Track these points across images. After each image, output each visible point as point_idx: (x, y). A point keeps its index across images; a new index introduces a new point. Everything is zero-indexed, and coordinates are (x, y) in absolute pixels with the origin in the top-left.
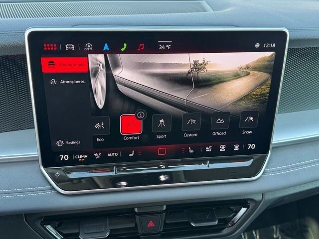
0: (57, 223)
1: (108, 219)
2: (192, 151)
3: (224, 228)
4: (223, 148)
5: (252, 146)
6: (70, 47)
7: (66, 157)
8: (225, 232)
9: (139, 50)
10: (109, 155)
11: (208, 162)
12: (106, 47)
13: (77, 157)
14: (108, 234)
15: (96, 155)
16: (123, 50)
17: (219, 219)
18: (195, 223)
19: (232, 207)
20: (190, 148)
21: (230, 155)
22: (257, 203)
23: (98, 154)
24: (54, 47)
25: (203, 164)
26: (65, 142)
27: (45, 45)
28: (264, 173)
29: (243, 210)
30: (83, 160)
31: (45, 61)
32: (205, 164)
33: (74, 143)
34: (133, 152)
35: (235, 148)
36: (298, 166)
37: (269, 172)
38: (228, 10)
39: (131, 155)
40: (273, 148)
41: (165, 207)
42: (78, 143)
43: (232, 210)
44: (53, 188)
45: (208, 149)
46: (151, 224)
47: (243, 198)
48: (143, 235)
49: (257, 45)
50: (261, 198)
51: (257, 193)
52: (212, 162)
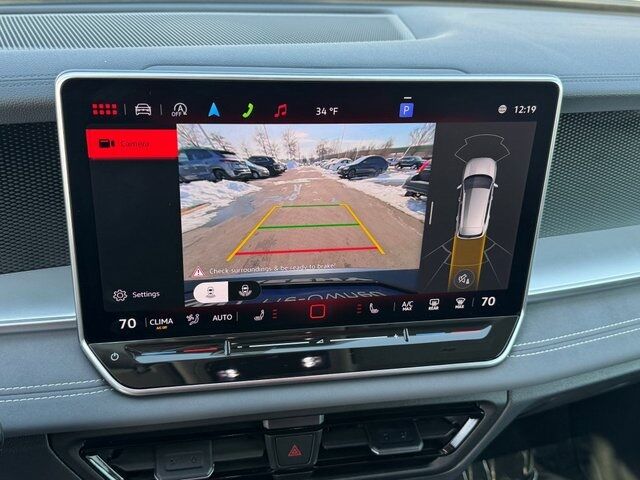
0: (111, 451)
1: (211, 442)
2: (375, 311)
3: (435, 458)
4: (434, 304)
5: (490, 301)
6: (143, 109)
7: (131, 323)
8: (436, 464)
9: (277, 115)
10: (215, 318)
11: (406, 332)
12: (214, 110)
13: (153, 322)
14: (211, 472)
15: (190, 318)
16: (245, 115)
17: (424, 441)
18: (379, 448)
19: (448, 418)
20: (371, 305)
21: (448, 317)
22: (498, 409)
23: (194, 316)
24: (111, 109)
25: (396, 336)
26: (129, 294)
27: (95, 106)
28: (512, 352)
29: (471, 423)
30: (165, 327)
31: (93, 136)
32: (401, 334)
33: (148, 295)
34: (263, 312)
35: (457, 304)
36: (577, 339)
37: (522, 350)
38: (444, 35)
39: (257, 318)
40: (529, 304)
41: (321, 419)
42: (155, 295)
43: (449, 422)
44: (106, 384)
45: (407, 307)
46: (295, 452)
47: (472, 399)
48: (279, 472)
49: (503, 109)
50: (504, 400)
51: (497, 390)
52: (414, 331)
